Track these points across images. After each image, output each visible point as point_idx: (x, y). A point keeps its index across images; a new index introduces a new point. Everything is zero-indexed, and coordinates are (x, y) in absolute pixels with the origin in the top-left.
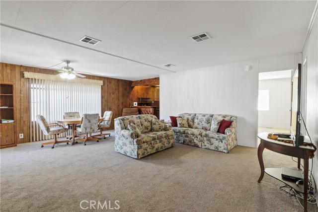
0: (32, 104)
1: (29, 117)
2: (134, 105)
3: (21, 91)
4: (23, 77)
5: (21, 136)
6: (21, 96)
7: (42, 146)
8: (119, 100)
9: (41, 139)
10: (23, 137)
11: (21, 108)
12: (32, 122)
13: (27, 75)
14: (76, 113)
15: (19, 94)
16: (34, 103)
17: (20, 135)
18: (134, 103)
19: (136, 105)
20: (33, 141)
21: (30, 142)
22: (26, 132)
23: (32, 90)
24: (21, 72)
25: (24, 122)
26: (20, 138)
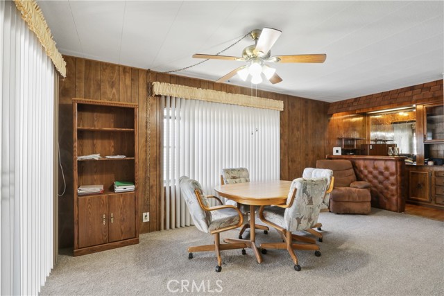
0: (165, 150)
1: (160, 176)
2: (335, 153)
3: (147, 122)
4: (152, 93)
5: (146, 217)
6: (146, 133)
7: (191, 257)
8: (307, 142)
9: (178, 225)
10: (148, 220)
11: (146, 159)
12: (165, 188)
13: (159, 88)
14: (243, 170)
15: (144, 128)
16: (168, 147)
17: (144, 214)
18: (335, 149)
19: (340, 154)
20: (165, 228)
21: (160, 230)
22: (153, 208)
23: (165, 121)
24: (148, 84)
25: (152, 187)
26: (144, 221)
